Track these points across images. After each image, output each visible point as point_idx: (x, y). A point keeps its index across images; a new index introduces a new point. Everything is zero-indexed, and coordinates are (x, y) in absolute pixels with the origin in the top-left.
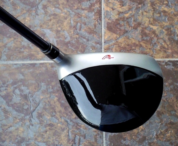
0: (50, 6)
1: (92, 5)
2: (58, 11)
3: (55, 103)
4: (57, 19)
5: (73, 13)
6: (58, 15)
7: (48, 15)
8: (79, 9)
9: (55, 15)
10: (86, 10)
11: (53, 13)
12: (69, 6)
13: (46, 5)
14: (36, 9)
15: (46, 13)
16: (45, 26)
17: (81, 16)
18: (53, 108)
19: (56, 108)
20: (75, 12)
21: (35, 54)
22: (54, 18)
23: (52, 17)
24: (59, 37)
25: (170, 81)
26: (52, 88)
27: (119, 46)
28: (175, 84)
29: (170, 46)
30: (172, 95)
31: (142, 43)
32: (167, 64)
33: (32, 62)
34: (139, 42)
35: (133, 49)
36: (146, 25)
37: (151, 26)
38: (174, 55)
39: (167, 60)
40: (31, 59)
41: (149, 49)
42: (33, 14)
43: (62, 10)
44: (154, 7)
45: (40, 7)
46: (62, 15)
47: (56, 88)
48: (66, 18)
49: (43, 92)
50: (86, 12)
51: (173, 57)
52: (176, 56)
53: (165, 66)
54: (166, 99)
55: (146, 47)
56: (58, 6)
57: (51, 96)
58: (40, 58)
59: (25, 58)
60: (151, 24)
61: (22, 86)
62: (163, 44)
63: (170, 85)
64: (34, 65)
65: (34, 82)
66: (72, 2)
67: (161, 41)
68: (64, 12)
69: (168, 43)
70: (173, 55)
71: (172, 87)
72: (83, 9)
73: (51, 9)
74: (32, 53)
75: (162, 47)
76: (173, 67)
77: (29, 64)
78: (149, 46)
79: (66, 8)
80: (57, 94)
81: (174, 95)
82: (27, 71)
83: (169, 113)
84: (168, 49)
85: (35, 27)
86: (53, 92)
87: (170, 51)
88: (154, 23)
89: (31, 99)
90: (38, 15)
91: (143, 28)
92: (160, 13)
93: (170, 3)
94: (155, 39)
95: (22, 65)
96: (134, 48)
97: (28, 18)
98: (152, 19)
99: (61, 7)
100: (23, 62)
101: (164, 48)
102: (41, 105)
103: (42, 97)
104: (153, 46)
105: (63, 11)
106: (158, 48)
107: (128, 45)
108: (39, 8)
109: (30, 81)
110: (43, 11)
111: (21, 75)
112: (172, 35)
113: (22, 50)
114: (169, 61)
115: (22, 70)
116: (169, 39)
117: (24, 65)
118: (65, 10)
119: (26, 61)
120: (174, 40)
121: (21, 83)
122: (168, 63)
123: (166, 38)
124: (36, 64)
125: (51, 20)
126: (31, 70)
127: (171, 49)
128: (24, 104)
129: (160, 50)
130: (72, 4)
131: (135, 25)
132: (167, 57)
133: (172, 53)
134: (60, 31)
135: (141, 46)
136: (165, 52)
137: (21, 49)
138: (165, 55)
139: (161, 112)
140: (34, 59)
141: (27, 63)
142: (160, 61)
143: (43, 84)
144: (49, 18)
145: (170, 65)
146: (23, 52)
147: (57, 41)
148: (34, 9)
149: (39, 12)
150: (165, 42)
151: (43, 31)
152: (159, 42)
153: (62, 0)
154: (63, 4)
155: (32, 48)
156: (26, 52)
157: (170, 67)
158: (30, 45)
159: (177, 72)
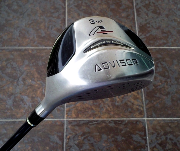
0: (28, 79)
2: (34, 83)
4: (33, 89)
5: (45, 84)
6: (33, 85)
7: (26, 86)
9: (31, 85)
12: (42, 79)
13: (25, 78)
14: (17, 81)
15: (25, 84)
16: (23, 94)
23: (29, 87)
24: (33, 102)
25: (112, 135)
26: (27, 140)
27: (77, 109)
28: (116, 137)
29: (112, 109)
30: (113, 145)
31: (93, 107)
32: (110, 122)
33: (13, 120)
34: (91, 106)
35: (87, 112)
38: (116, 116)
39: (110, 119)
40: (12, 118)
41: (98, 111)
42: (15, 84)
43: (36, 82)
45: (20, 79)
46: (36, 85)
47: (30, 140)
48: (39, 88)
51: (114, 117)
52: (117, 117)
53: (109, 124)
54: (109, 148)
55: (96, 109)
56: (33, 79)
57: (26, 146)
58: (19, 117)
59: (8, 117)
61: (5, 138)
62: (108, 108)
63: (112, 137)
64: (14, 122)
67: (106, 106)
68: (38, 83)
69: (111, 107)
70: (114, 116)
71: (113, 139)
73: (29, 81)
74: (14, 113)
75: (107, 110)
76: (114, 125)
77: (11, 121)
78: (98, 109)
79: (40, 80)
80: (31, 144)
82: (9, 127)
84: (111, 112)
85: (16, 94)
86: (28, 143)
87: (112, 113)
90: (18, 85)
94: (102, 104)
95: (5, 122)
96: (87, 110)
97: (11, 88)
99: (36, 80)
100: (6, 120)
101: (108, 110)
103: (19, 147)
104: (101, 109)
105: (37, 83)
106: (104, 110)
107: (83, 108)
108: (20, 80)
110: (22, 82)
111: (4, 130)
112: (114, 102)
113: (6, 111)
114: (112, 120)
115: (6, 126)
116: (112, 104)
117: (7, 122)
118: (39, 82)
119: (9, 119)
120: (115, 106)
121: (4, 136)
122: (111, 122)
123: (110, 104)
124: (15, 122)
125: (28, 89)
126: (12, 126)
129: (105, 112)
132: (110, 117)
133: (114, 114)
134: (34, 97)
135: (92, 109)
136: (109, 113)
137: (5, 110)
140: (14, 118)
141: (9, 121)
142: (105, 120)
144: (27, 88)
145: (112, 123)
146: (7, 113)
147: (32, 105)
148: (16, 81)
149: (19, 83)
150: (109, 106)
151: (22, 97)
152: (105, 107)
153: (36, 75)
154: (37, 77)
155: (14, 110)
156: (9, 113)
157: (112, 125)
158: (12, 108)
159: (117, 128)
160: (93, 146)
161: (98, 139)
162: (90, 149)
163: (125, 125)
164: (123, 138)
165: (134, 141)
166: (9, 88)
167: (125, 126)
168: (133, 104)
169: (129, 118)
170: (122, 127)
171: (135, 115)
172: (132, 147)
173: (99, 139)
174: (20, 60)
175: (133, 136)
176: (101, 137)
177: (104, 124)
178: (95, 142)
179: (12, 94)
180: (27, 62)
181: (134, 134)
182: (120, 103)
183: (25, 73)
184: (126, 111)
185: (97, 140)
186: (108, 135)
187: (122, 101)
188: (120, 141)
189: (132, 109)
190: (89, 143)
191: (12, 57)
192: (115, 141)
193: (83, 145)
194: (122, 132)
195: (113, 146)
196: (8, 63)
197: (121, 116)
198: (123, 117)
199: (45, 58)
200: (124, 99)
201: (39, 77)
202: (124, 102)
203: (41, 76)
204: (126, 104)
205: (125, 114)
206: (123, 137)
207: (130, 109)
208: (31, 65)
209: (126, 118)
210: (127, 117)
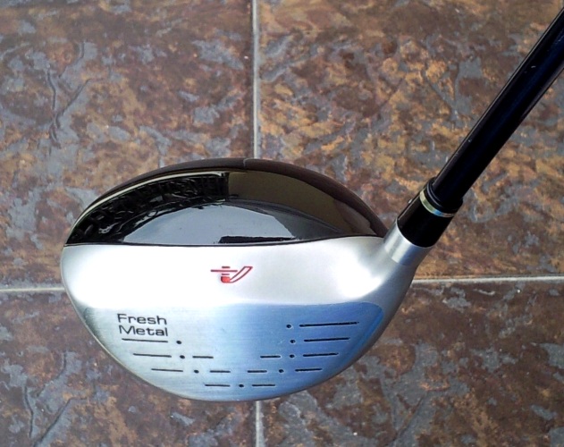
0: (96, 119)
1: (224, 117)
2: (119, 135)
3: (107, 413)
4: (118, 160)
5: (167, 141)
6: (120, 146)
7: (89, 148)
8: (184, 128)
9: (111, 146)
10: (205, 133)
11: (104, 139)
12: (155, 120)
13: (83, 117)
14: (52, 127)
15: (83, 140)
16: (78, 180)
17: (188, 151)
18: (101, 431)
19: (112, 429)
20: (172, 139)
21: (46, 265)
22: (107, 155)
23: (101, 153)
25: (458, 345)
26: (100, 369)
28: (474, 352)
29: (457, 239)
30: (465, 387)
32: (448, 293)
33: (39, 289)
36: (386, 177)
37: (402, 182)
38: (472, 268)
39: (450, 281)
40: (34, 281)
42: (43, 142)
43: (132, 132)
44: (410, 123)
45: (66, 121)
46: (133, 145)
47: (111, 368)
48: (144, 157)
49: (72, 381)
50: (205, 137)
51: (466, 273)
52: (477, 271)
53: (445, 301)
54: (448, 398)
56: (119, 119)
57: (95, 393)
59: (17, 278)
60: (402, 175)
61: (7, 362)
63: (460, 355)
64: (44, 298)
65: (43, 349)
66: (163, 108)
68: (139, 137)
69: (453, 232)
70: (465, 268)
71: (464, 361)
72: (196, 130)
73: (99, 129)
74: (39, 260)
76: (469, 304)
77: (28, 294)
79: (146, 125)
80: (115, 387)
81: (471, 385)
82: (21, 317)
83: (455, 440)
84: (451, 249)
85: (49, 181)
86: (104, 381)
87: (457, 255)
88: (409, 172)
89: (33, 402)
90: (58, 145)
91: (376, 187)
92: (426, 143)
93: (456, 112)
95: (6, 299)
97: (28, 156)
98: (403, 161)
99: (130, 124)
100: (11, 290)
101: (440, 245)
102: (64, 421)
103: (67, 397)
105: (136, 134)
108: (62, 127)
109: (30, 348)
110: (73, 134)
111: (4, 329)
112: (464, 209)
113: (9, 252)
114: (456, 285)
115: (8, 314)
117: (11, 297)
118: (143, 133)
119: (20, 286)
120: (470, 224)
121: (4, 354)
122: (453, 290)
124: (49, 295)
125: (97, 162)
126: (37, 313)
127: (462, 250)
128: (9, 418)
130: (163, 114)
131: (353, 177)
132: (450, 272)
133: (465, 261)
136: (444, 257)
137: (5, 248)
138: (444, 267)
139: (433, 438)
140: (43, 281)
141: (23, 293)
142: (429, 286)
143: (71, 356)
144: (92, 156)
145: (458, 296)
146: (12, 259)
148: (47, 127)
149: (61, 136)
151: (74, 195)
153: (132, 103)
154: (136, 113)
155: (39, 246)
156: (20, 260)
157: (459, 303)
158: (34, 238)
159: (479, 319)
160: (379, 392)
161: (398, 363)
162: (369, 402)
163: (512, 303)
164: (507, 359)
165: (556, 369)
166: (17, 156)
167: (515, 308)
168: (546, 216)
169: (528, 274)
170: (500, 312)
171: (555, 261)
172: (546, 393)
173: (403, 362)
174: (63, 41)
175: (549, 347)
176: (413, 354)
177: (423, 302)
178: (388, 375)
179: (33, 182)
180: (90, 50)
181: (552, 341)
182: (489, 214)
183: (84, 97)
184: (515, 248)
185: (394, 366)
186: (442, 346)
187: (497, 206)
188: (496, 371)
189: (543, 237)
190: (361, 380)
191: (27, 28)
192: (475, 370)
193: (338, 387)
194: (503, 334)
195: (466, 393)
196: (12, 55)
197: (496, 268)
198: (503, 273)
199: (165, 32)
200: (508, 196)
201: (142, 109)
202: (506, 208)
203: (150, 105)
204: (516, 216)
205: (514, 259)
206: (505, 352)
207: (532, 239)
208: (108, 61)
209: (519, 275)
210: (521, 270)
